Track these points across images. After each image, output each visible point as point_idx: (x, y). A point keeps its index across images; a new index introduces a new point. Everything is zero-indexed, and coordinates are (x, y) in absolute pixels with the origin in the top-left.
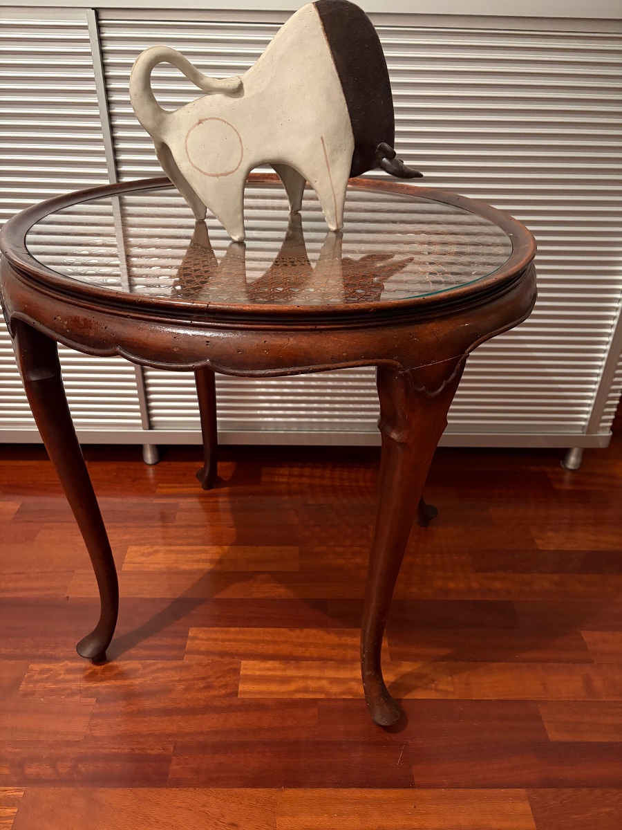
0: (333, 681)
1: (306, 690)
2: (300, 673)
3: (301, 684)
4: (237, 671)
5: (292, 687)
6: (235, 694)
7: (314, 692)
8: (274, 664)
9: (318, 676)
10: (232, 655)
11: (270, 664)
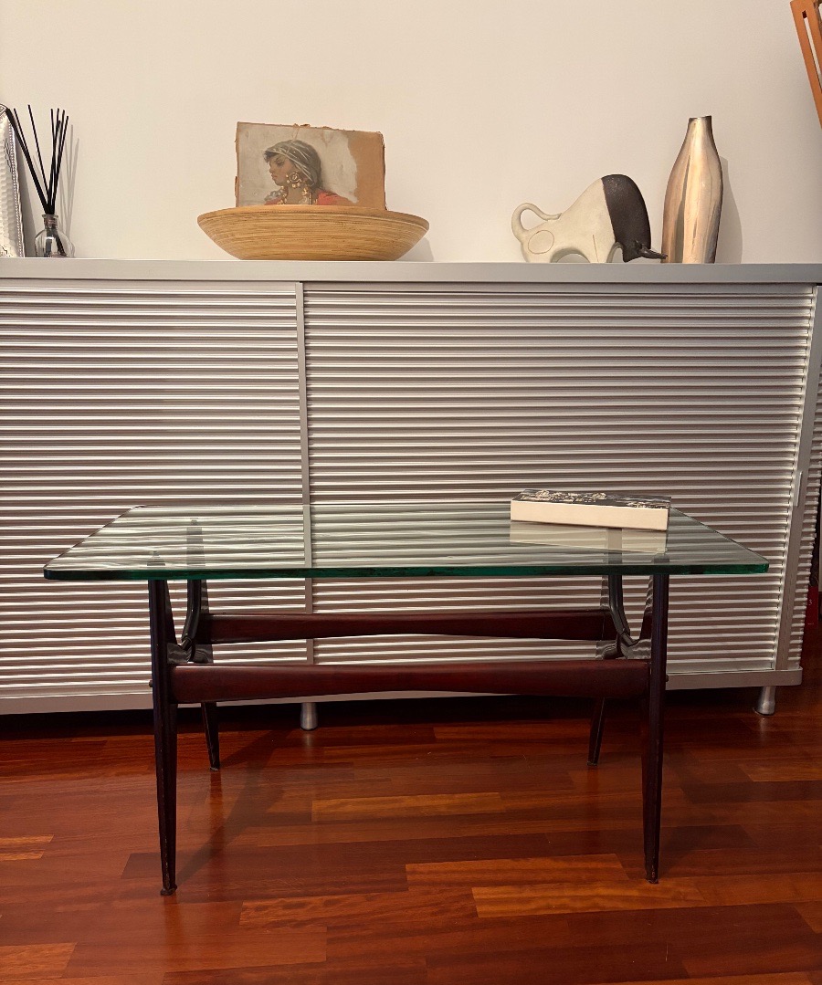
0: (574, 898)
1: (549, 908)
2: (539, 894)
3: (543, 903)
4: (470, 896)
5: (533, 906)
6: (476, 914)
7: (556, 908)
8: (509, 889)
9: (557, 895)
10: (460, 884)
11: (502, 889)
